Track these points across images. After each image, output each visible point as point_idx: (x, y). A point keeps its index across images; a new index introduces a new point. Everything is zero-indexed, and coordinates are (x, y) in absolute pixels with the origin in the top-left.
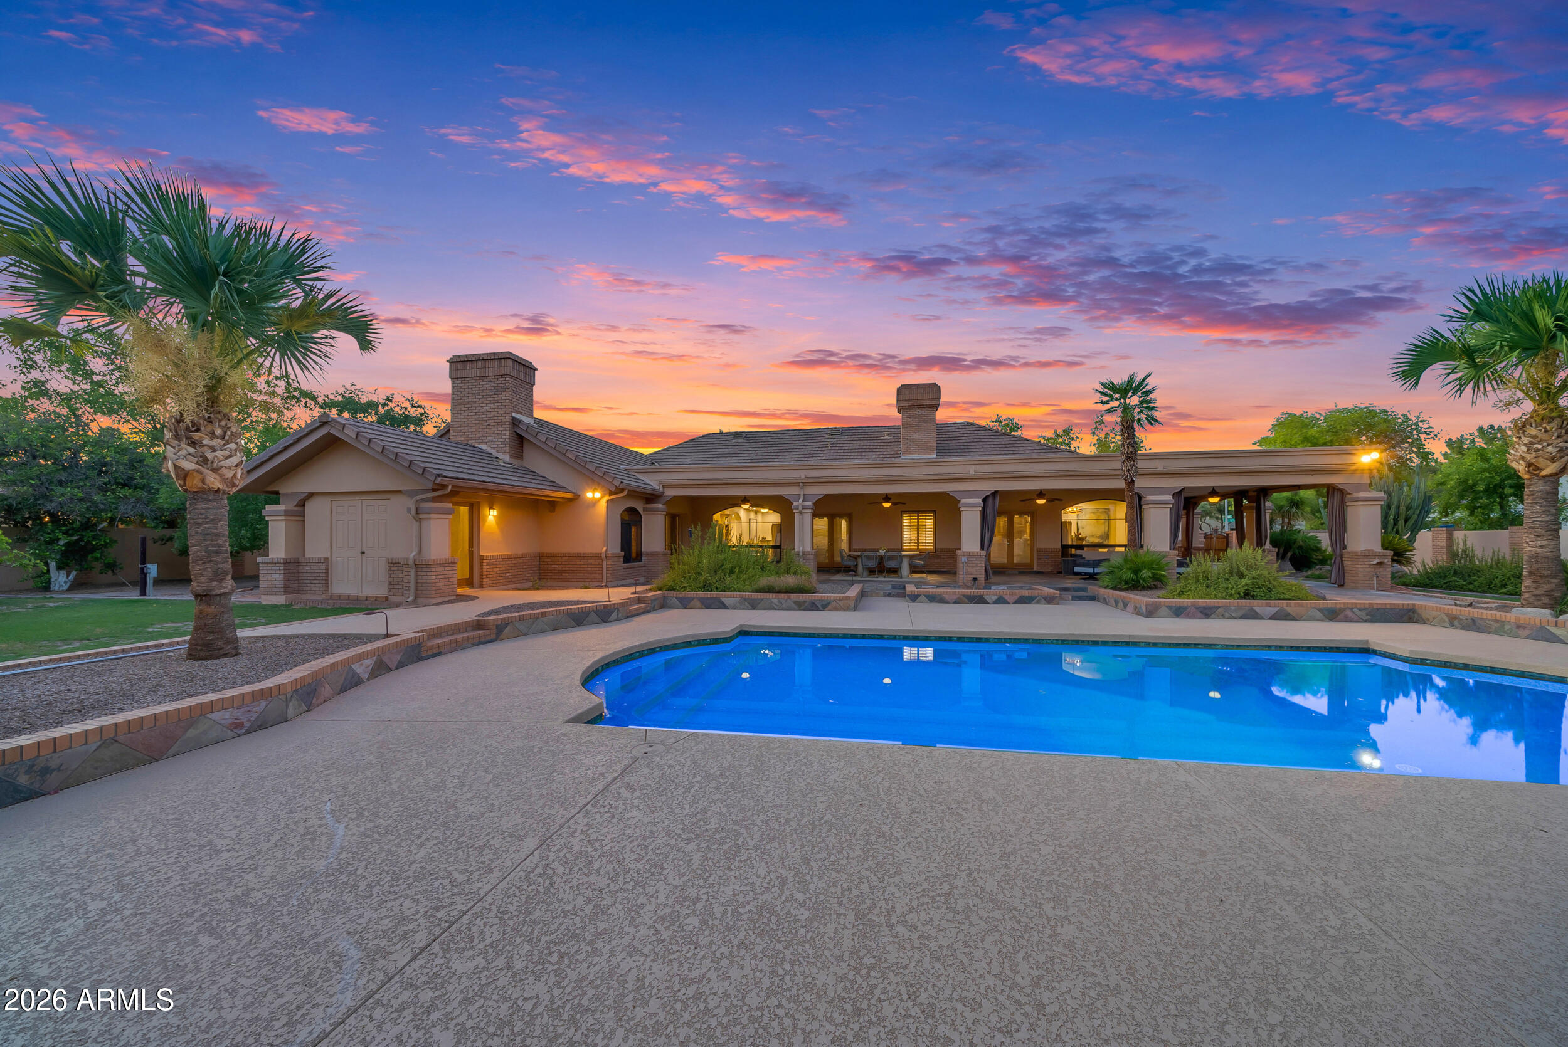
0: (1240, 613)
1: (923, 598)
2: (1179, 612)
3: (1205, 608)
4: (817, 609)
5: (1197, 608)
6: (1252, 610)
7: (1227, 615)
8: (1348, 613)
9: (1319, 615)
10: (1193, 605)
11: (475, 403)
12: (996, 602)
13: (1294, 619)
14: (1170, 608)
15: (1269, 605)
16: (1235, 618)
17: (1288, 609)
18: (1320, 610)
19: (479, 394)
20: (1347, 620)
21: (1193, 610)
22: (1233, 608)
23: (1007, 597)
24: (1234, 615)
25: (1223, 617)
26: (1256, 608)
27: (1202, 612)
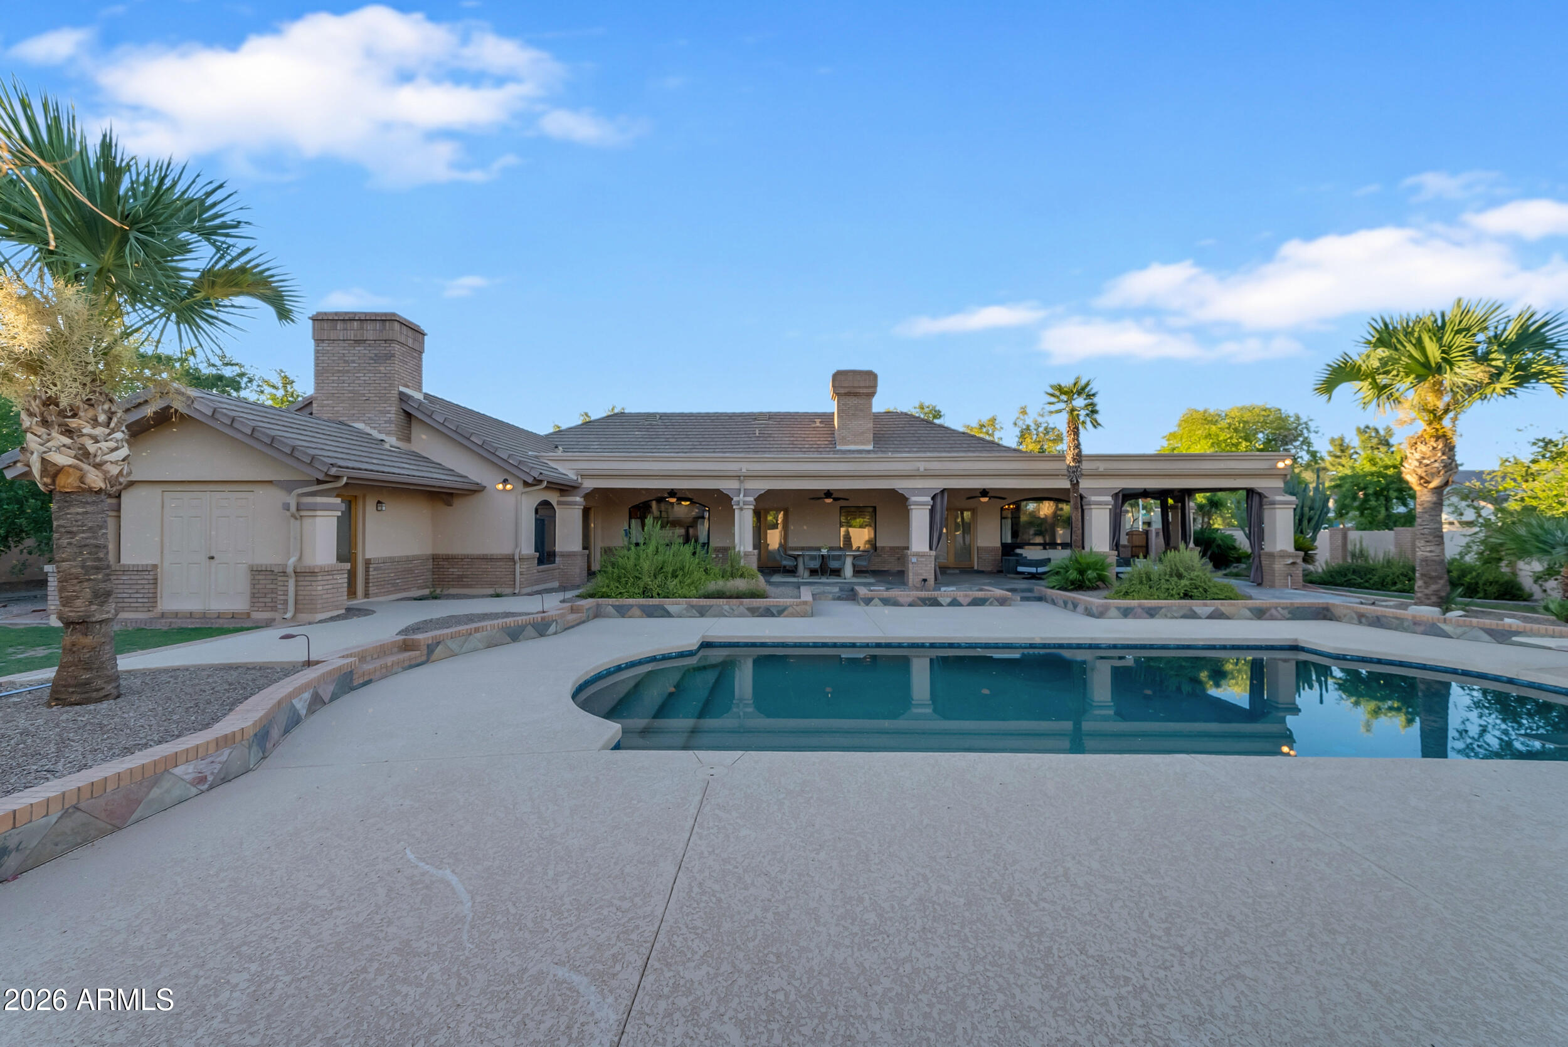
0: (1181, 613)
1: (876, 601)
2: (1126, 613)
3: (1150, 607)
4: (773, 615)
5: (1143, 609)
6: (1191, 610)
7: (1169, 615)
8: (1274, 612)
9: (1248, 613)
10: (1140, 606)
11: (348, 372)
12: (950, 605)
13: (1228, 618)
14: (1118, 608)
15: (1205, 605)
16: (1176, 618)
17: (1223, 609)
18: (1250, 609)
19: (353, 362)
20: (1272, 618)
21: (1140, 610)
22: (1175, 608)
23: (960, 599)
24: (1176, 615)
25: (1166, 616)
26: (1195, 608)
27: (1147, 613)
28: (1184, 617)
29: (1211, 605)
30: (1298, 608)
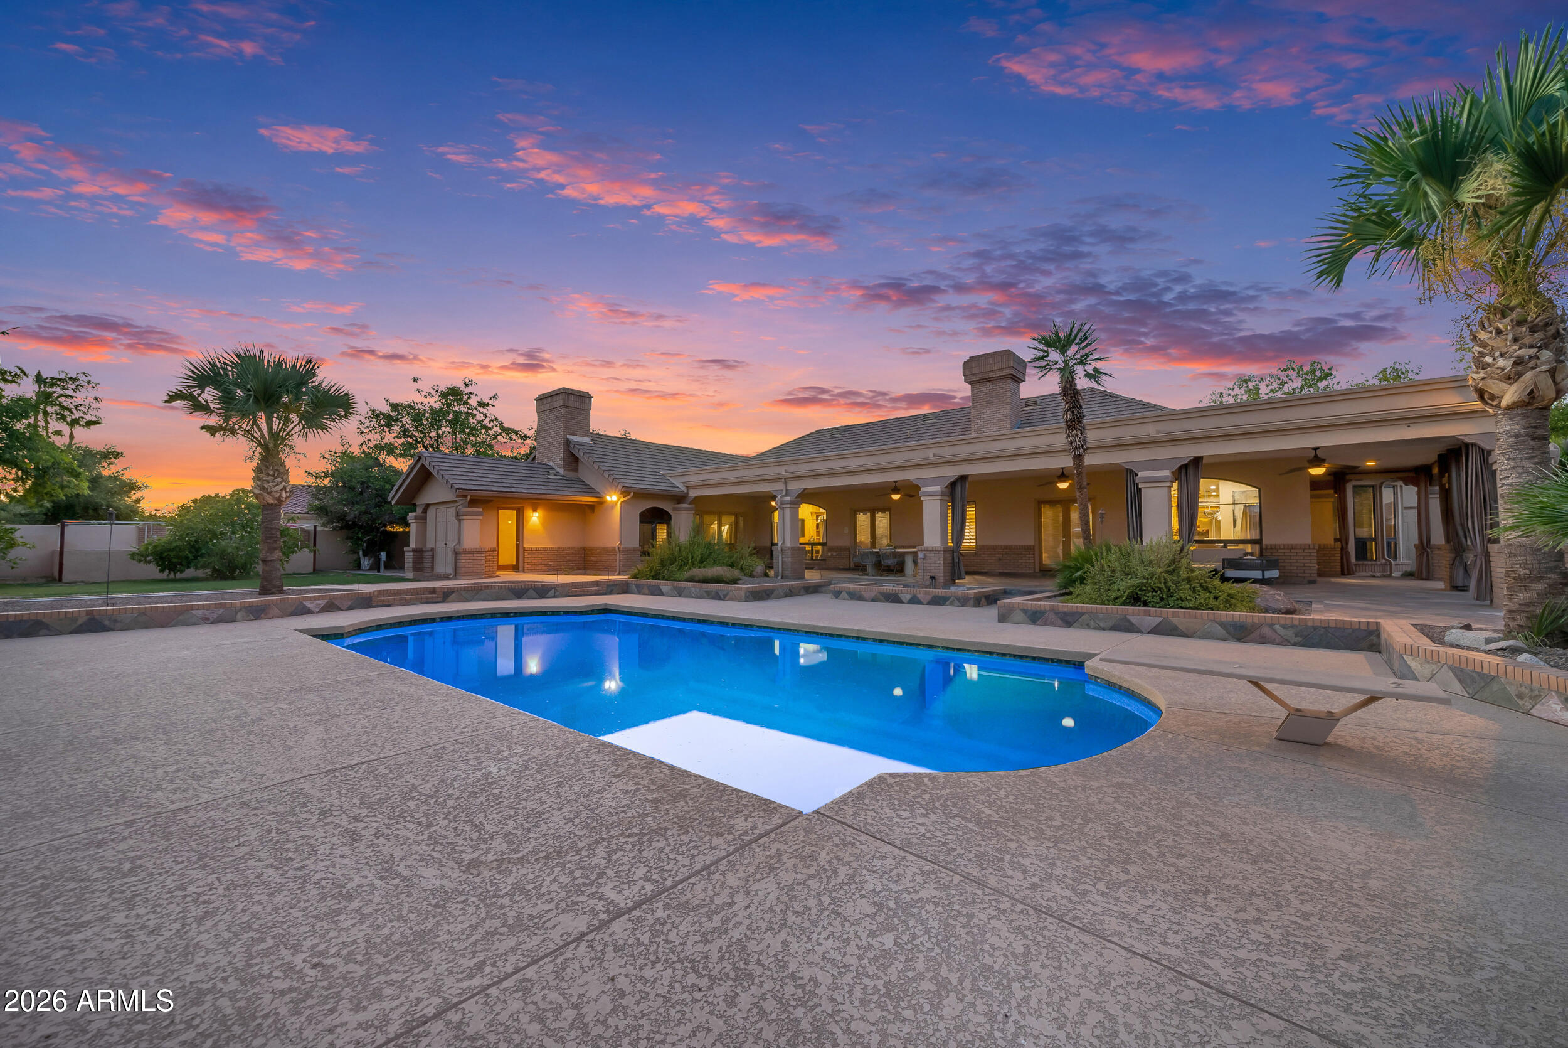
0: (1110, 624)
2: (1035, 617)
3: (1065, 614)
5: (1056, 614)
6: (1125, 619)
7: (1092, 623)
8: (1266, 630)
9: (1218, 629)
10: (1052, 609)
14: (1025, 611)
16: (1104, 629)
17: (1175, 620)
18: (1222, 625)
19: (549, 423)
20: (1264, 640)
21: (1052, 616)
22: (1101, 616)
24: (1102, 625)
25: (1088, 626)
26: (1130, 617)
27: (1062, 619)
28: (1115, 628)
29: (1156, 615)
30: (1315, 628)
